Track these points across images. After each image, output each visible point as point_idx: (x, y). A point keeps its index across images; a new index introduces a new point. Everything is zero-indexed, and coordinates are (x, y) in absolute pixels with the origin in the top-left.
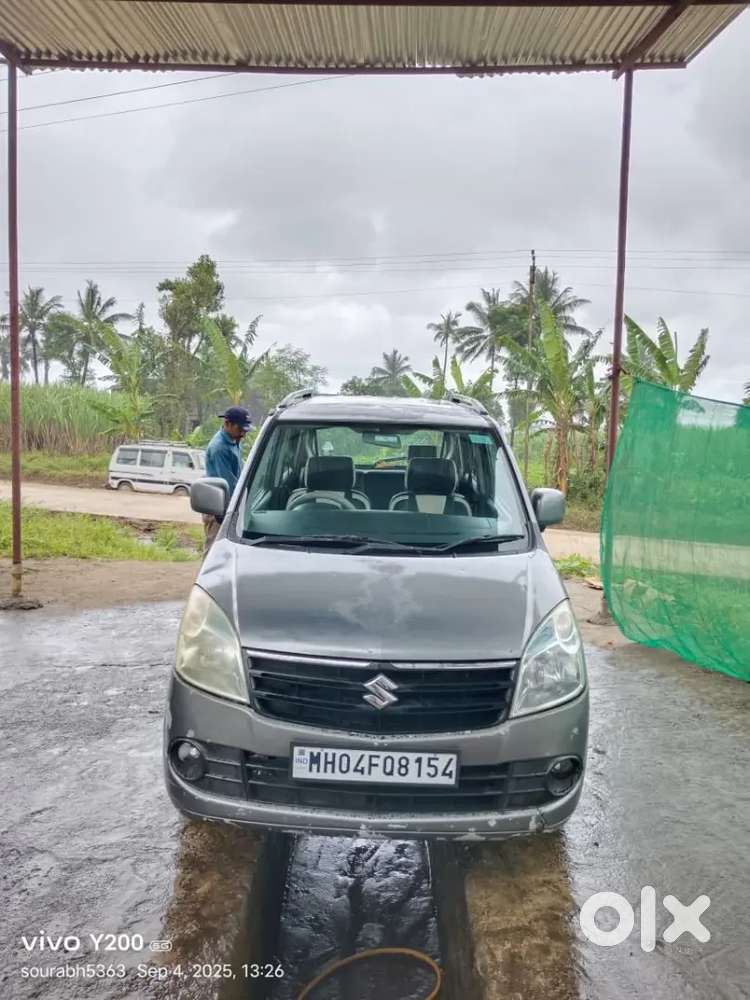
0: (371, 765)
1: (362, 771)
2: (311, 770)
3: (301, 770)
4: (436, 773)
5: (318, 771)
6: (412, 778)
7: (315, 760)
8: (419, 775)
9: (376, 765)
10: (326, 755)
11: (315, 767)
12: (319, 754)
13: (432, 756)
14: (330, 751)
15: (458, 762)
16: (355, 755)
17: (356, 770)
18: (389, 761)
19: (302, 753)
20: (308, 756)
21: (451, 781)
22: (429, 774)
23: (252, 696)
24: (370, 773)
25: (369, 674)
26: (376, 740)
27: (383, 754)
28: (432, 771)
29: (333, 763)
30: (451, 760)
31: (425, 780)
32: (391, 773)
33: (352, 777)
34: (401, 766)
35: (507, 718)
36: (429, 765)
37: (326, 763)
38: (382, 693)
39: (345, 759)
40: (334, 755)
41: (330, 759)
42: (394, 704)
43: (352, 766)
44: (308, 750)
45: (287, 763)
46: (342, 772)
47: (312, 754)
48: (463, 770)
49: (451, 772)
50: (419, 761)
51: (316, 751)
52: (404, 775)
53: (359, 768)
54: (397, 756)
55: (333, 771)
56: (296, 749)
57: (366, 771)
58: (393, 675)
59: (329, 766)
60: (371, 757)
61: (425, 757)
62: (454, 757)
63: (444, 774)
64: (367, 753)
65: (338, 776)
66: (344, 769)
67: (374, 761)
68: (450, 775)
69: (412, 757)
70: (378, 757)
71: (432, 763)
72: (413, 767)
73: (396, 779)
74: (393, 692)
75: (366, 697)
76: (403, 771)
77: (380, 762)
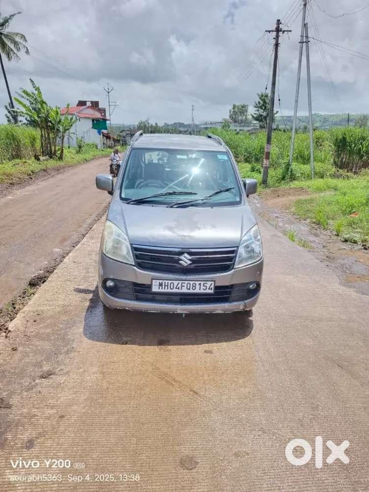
0: (182, 286)
1: (179, 288)
2: (159, 288)
3: (155, 289)
4: (206, 288)
5: (162, 288)
6: (197, 291)
7: (161, 285)
8: (200, 289)
9: (184, 286)
11: (161, 287)
12: (162, 283)
13: (205, 282)
14: (167, 282)
15: (215, 284)
16: (176, 283)
17: (176, 288)
18: (189, 285)
19: (156, 282)
20: (158, 284)
21: (212, 291)
22: (204, 289)
24: (181, 289)
25: (181, 253)
26: (184, 277)
27: (187, 282)
28: (205, 288)
29: (168, 286)
30: (212, 284)
31: (202, 291)
32: (189, 289)
33: (175, 290)
34: (193, 286)
35: (233, 268)
36: (204, 286)
37: (165, 286)
38: (185, 260)
39: (172, 284)
40: (168, 283)
41: (166, 284)
42: (191, 264)
43: (175, 287)
44: (158, 281)
45: (150, 286)
46: (171, 289)
47: (159, 283)
48: (216, 288)
49: (212, 288)
50: (200, 284)
51: (161, 281)
52: (194, 290)
53: (178, 287)
54: (192, 283)
55: (168, 289)
56: (154, 281)
57: (180, 288)
58: (190, 254)
59: (166, 287)
60: (182, 283)
61: (202, 283)
62: (213, 282)
63: (209, 289)
64: (180, 282)
65: (169, 290)
67: (183, 285)
69: (197, 283)
70: (184, 283)
72: (198, 286)
73: (191, 291)
74: (190, 260)
75: (180, 262)
76: (194, 288)
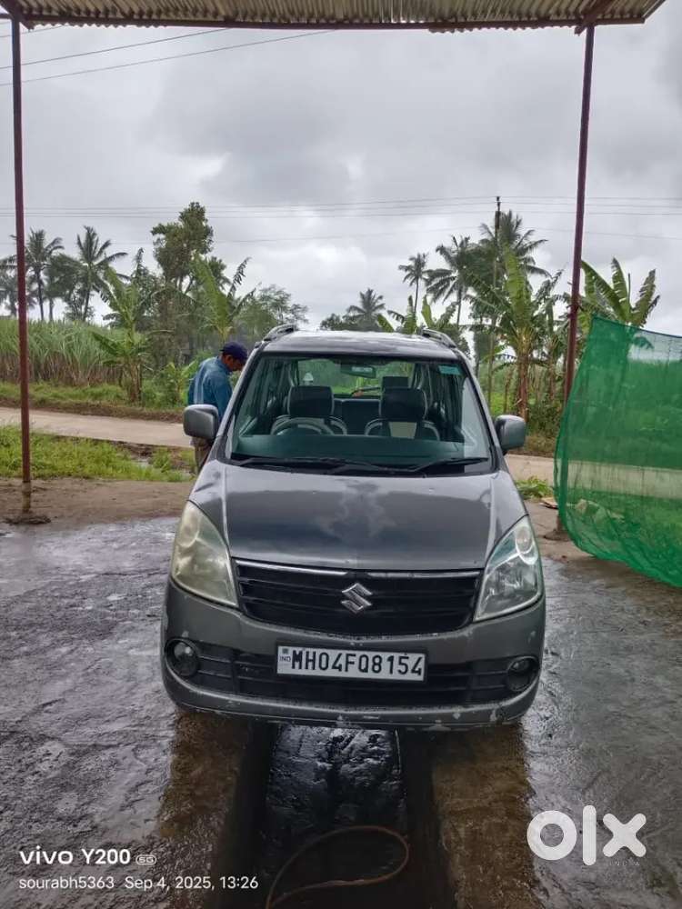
0: (348, 663)
1: (340, 668)
2: (293, 667)
3: (285, 667)
4: (406, 671)
5: (300, 667)
6: (384, 675)
7: (297, 658)
8: (391, 672)
9: (353, 663)
10: (308, 653)
11: (297, 664)
12: (301, 653)
13: (403, 655)
14: (311, 650)
15: (426, 661)
16: (333, 654)
17: (334, 667)
18: (364, 660)
19: (285, 651)
20: (291, 655)
21: (420, 678)
22: (400, 671)
23: (240, 601)
24: (347, 670)
25: (346, 582)
26: (353, 641)
27: (359, 653)
28: (403, 668)
29: (314, 661)
30: (420, 659)
31: (396, 676)
32: (366, 670)
33: (331, 673)
34: (375, 664)
35: (471, 622)
36: (400, 663)
37: (308, 660)
38: (358, 599)
39: (324, 657)
40: (314, 653)
41: (311, 658)
42: (368, 609)
43: (331, 664)
44: (291, 650)
45: (273, 660)
46: (321, 668)
47: (294, 652)
48: (430, 668)
49: (420, 669)
50: (391, 659)
51: (298, 650)
52: (377, 672)
53: (337, 665)
54: (371, 655)
55: (314, 668)
56: (281, 649)
57: (343, 668)
58: (369, 583)
59: (310, 664)
60: (348, 655)
61: (396, 656)
62: (422, 656)
63: (413, 671)
64: (344, 653)
65: (318, 672)
66: (324, 666)
67: (351, 659)
68: (419, 672)
69: (385, 656)
70: (354, 655)
71: (403, 661)
72: (386, 665)
73: (370, 675)
74: (368, 598)
75: (344, 602)
76: (377, 668)
77: (355, 660)
